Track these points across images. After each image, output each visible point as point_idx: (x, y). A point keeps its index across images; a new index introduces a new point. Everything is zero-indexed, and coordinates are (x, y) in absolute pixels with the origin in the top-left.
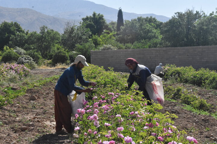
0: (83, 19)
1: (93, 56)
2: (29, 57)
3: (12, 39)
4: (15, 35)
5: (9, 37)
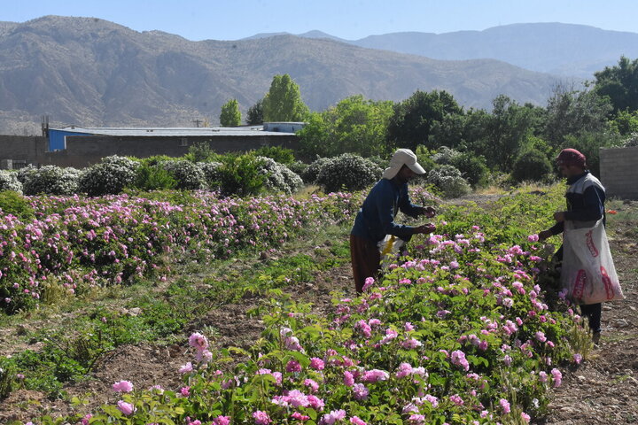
0: (596, 75)
1: (605, 160)
2: (452, 169)
3: (434, 129)
4: (441, 120)
5: (427, 125)
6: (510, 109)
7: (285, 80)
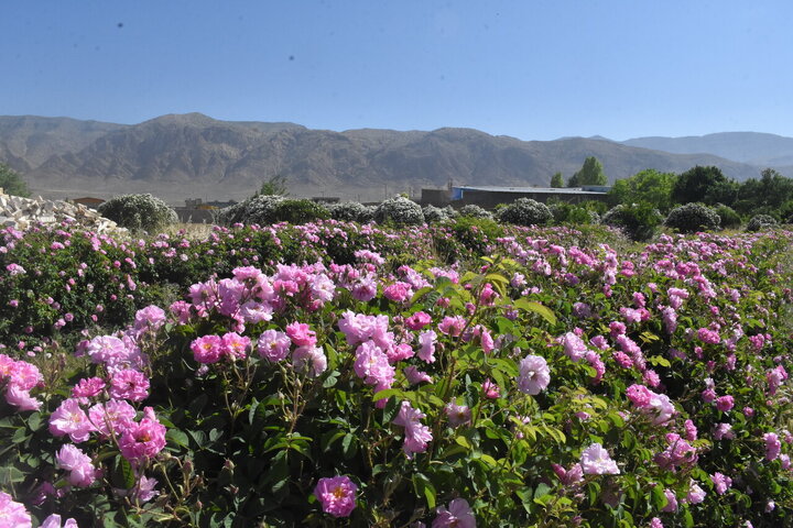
6: (775, 178)
7: (593, 160)
